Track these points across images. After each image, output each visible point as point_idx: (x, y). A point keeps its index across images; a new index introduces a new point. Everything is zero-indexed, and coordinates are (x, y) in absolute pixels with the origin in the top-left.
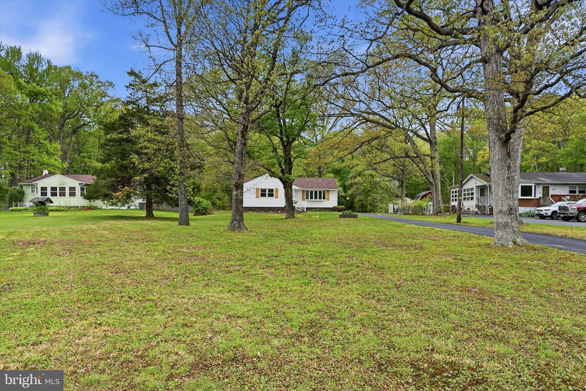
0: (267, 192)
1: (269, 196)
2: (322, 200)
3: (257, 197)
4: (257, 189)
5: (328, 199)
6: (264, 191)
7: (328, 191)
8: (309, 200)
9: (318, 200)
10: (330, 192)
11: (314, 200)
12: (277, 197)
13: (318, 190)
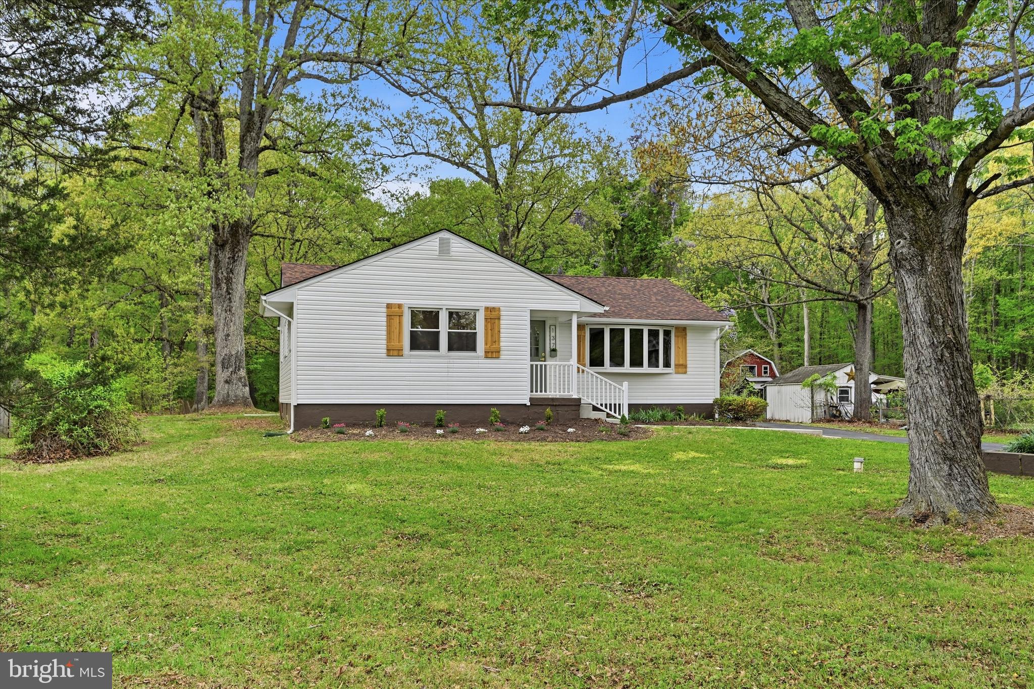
0: (444, 328)
1: (450, 348)
2: (661, 369)
3: (393, 352)
4: (393, 312)
5: (682, 368)
6: (430, 317)
7: (682, 331)
8: (607, 367)
9: (646, 369)
10: (690, 336)
11: (627, 368)
12: (493, 353)
13: (645, 323)
